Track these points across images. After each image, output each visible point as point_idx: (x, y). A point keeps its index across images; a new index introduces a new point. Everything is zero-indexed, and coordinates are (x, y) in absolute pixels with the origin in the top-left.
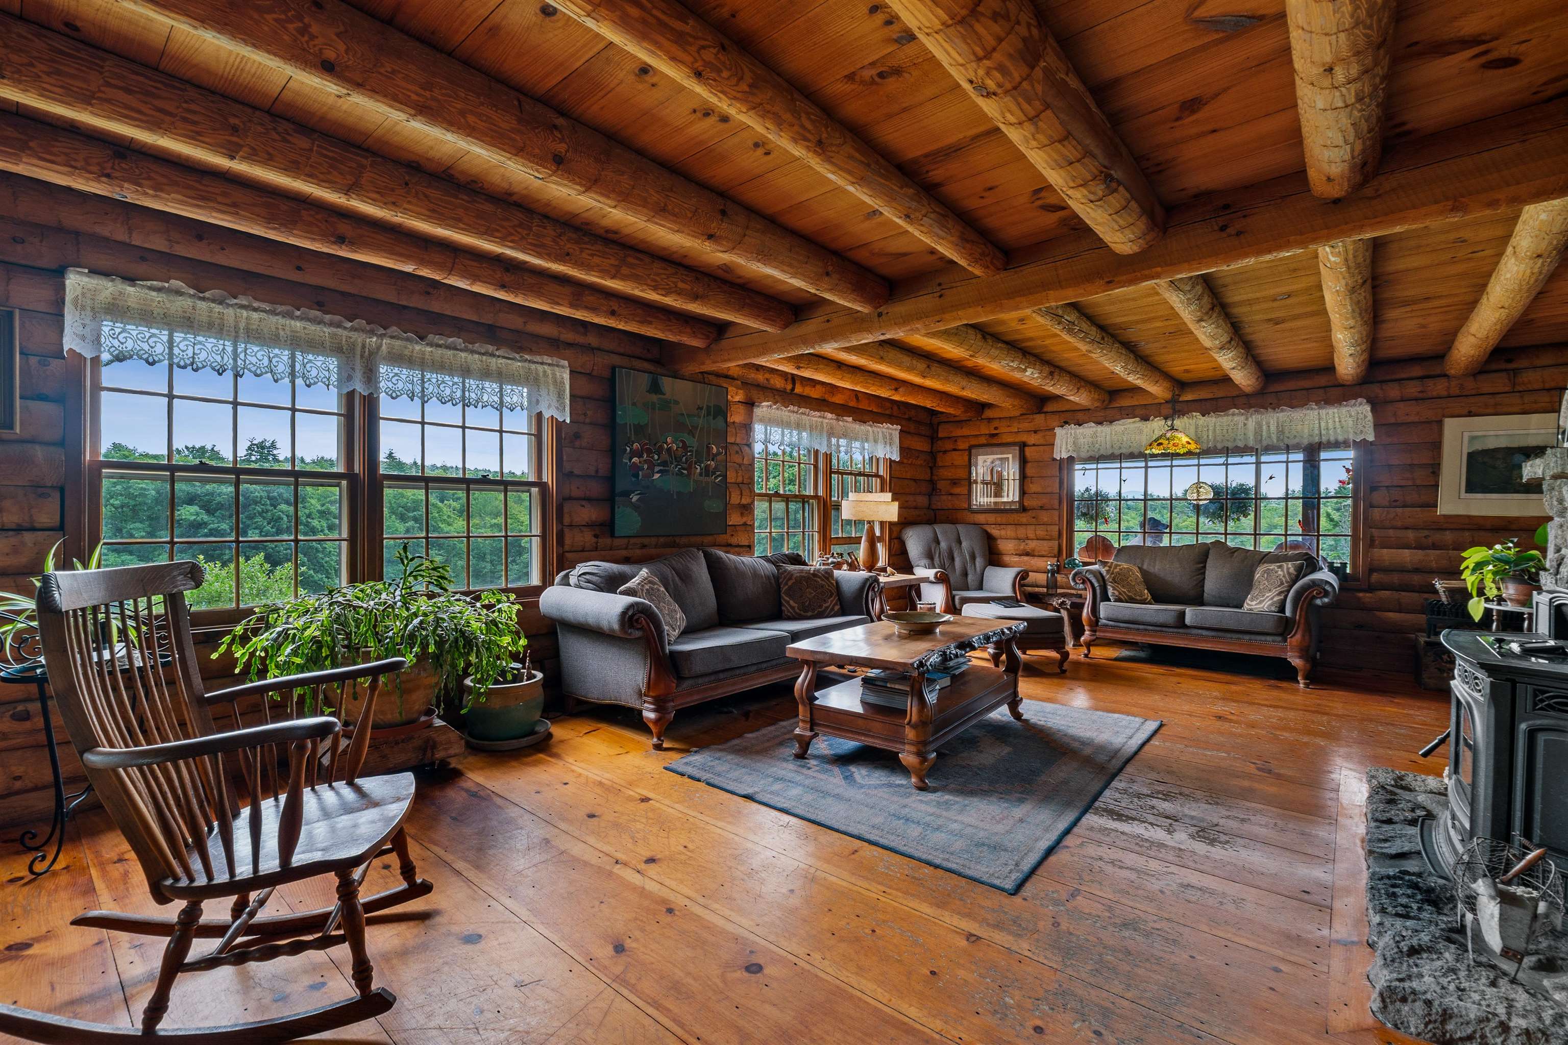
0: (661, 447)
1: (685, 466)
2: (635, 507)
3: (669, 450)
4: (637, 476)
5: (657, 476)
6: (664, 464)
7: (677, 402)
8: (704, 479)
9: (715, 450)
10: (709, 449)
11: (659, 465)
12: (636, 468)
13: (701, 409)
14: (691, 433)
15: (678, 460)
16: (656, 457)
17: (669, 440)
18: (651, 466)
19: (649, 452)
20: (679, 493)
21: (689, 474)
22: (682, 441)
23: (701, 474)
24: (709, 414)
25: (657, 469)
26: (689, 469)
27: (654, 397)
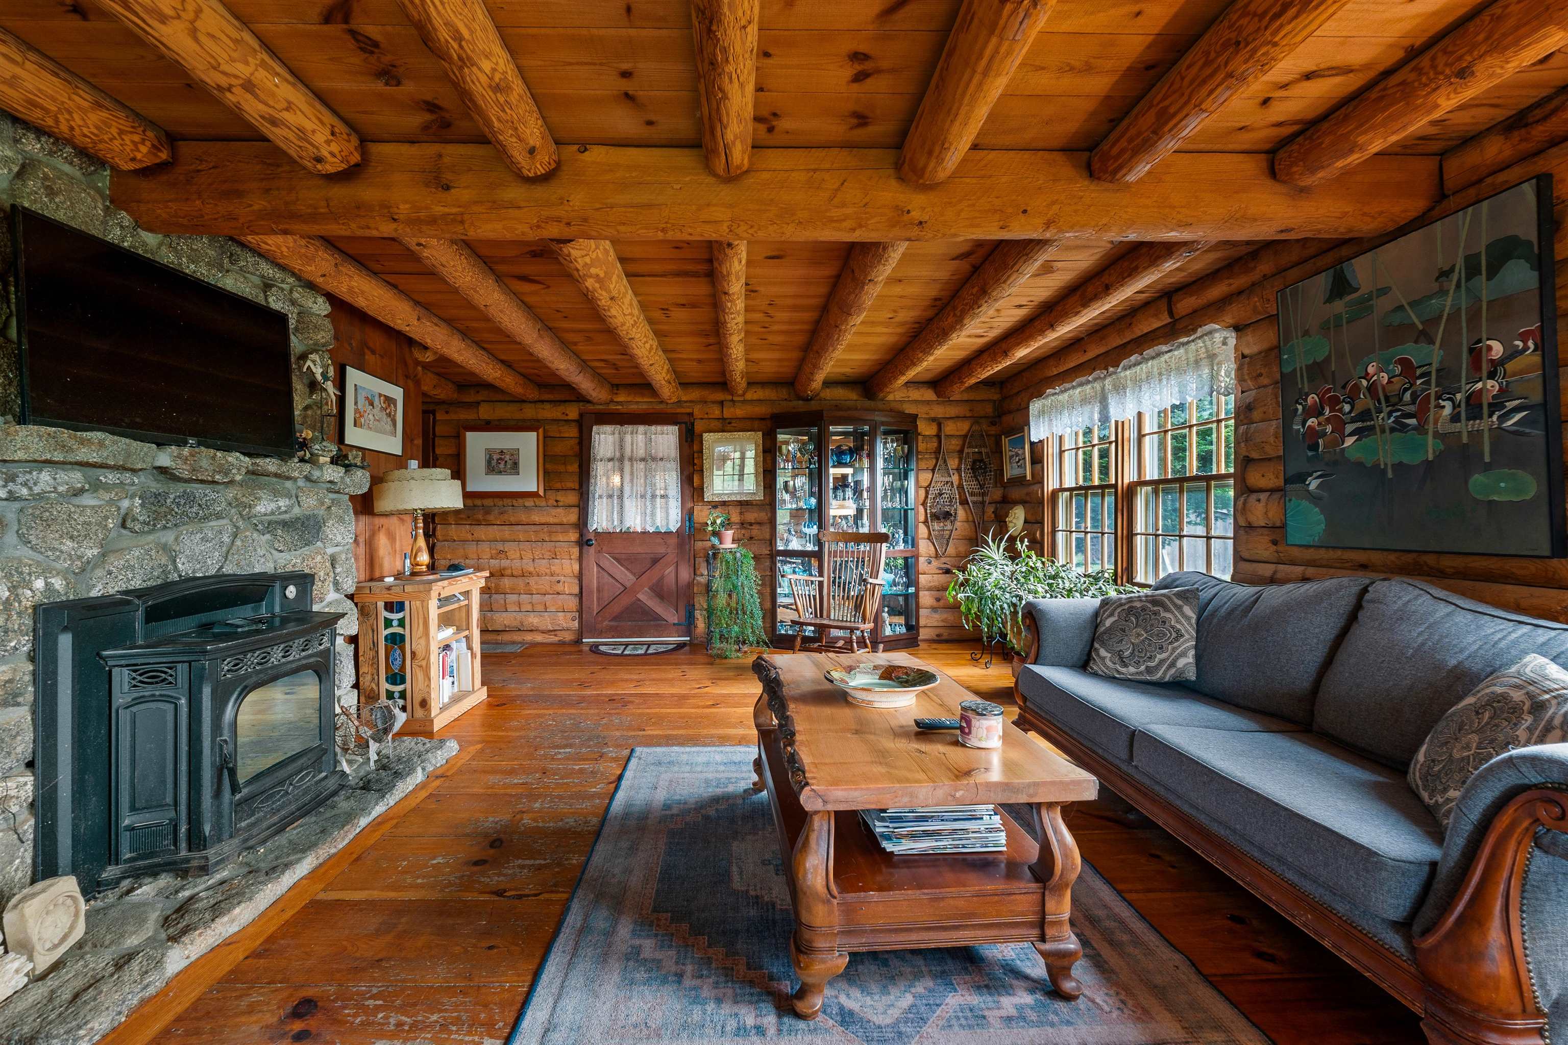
0: (1357, 387)
1: (1412, 409)
2: (1314, 499)
3: (1372, 389)
4: (1314, 447)
5: (1349, 441)
6: (1365, 415)
7: (1383, 291)
8: (1464, 427)
9: (1497, 349)
10: (1476, 354)
11: (1353, 421)
12: (1313, 435)
13: (1445, 274)
14: (1425, 336)
15: (1394, 401)
16: (1347, 408)
17: (1371, 370)
18: (1339, 426)
19: (1334, 402)
20: (1399, 467)
21: (1421, 429)
22: (1405, 363)
23: (1455, 418)
24: (1472, 269)
25: (1349, 428)
26: (1421, 414)
27: (1339, 306)
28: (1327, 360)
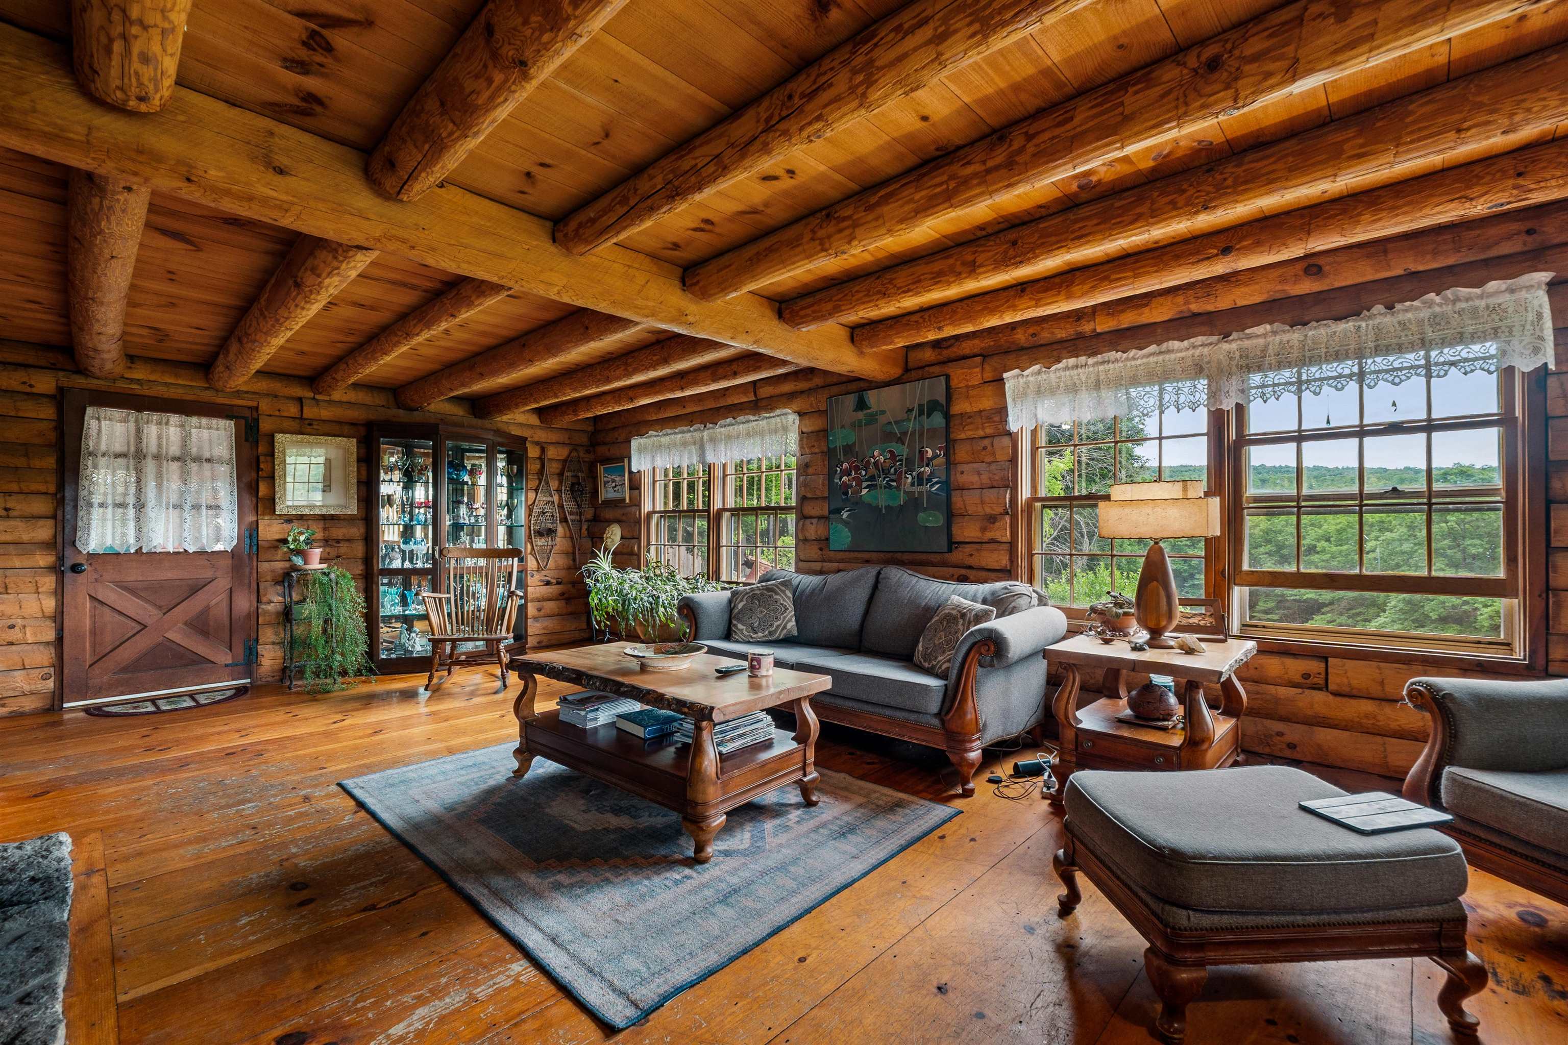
0: (869, 462)
1: (894, 477)
2: (846, 523)
3: (876, 464)
4: (846, 493)
5: (864, 492)
6: (872, 478)
7: (883, 412)
8: (917, 489)
9: (930, 453)
10: (922, 453)
11: (867, 480)
12: (846, 486)
13: (910, 411)
14: (901, 441)
15: (886, 472)
16: (864, 473)
17: (876, 453)
18: (859, 484)
19: (857, 469)
20: (888, 508)
21: (898, 488)
22: (891, 452)
23: (912, 484)
24: (921, 413)
25: (865, 484)
26: (898, 480)
27: (861, 415)
28: (854, 444)
